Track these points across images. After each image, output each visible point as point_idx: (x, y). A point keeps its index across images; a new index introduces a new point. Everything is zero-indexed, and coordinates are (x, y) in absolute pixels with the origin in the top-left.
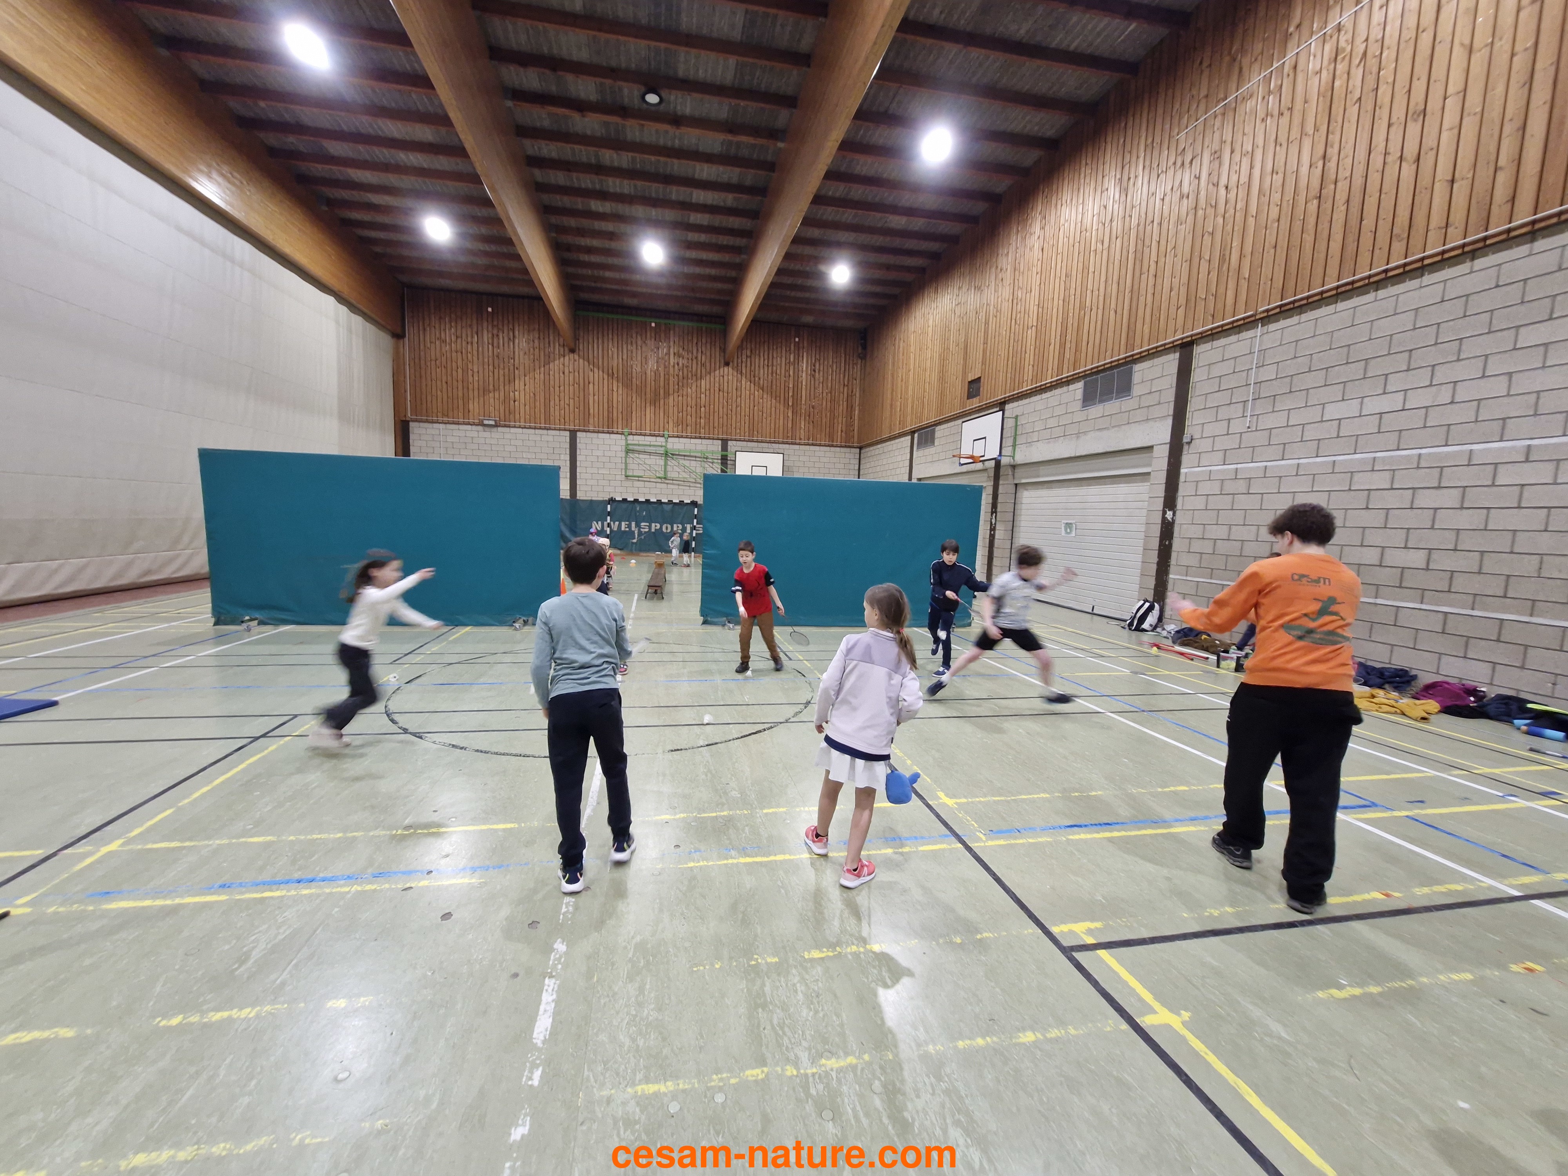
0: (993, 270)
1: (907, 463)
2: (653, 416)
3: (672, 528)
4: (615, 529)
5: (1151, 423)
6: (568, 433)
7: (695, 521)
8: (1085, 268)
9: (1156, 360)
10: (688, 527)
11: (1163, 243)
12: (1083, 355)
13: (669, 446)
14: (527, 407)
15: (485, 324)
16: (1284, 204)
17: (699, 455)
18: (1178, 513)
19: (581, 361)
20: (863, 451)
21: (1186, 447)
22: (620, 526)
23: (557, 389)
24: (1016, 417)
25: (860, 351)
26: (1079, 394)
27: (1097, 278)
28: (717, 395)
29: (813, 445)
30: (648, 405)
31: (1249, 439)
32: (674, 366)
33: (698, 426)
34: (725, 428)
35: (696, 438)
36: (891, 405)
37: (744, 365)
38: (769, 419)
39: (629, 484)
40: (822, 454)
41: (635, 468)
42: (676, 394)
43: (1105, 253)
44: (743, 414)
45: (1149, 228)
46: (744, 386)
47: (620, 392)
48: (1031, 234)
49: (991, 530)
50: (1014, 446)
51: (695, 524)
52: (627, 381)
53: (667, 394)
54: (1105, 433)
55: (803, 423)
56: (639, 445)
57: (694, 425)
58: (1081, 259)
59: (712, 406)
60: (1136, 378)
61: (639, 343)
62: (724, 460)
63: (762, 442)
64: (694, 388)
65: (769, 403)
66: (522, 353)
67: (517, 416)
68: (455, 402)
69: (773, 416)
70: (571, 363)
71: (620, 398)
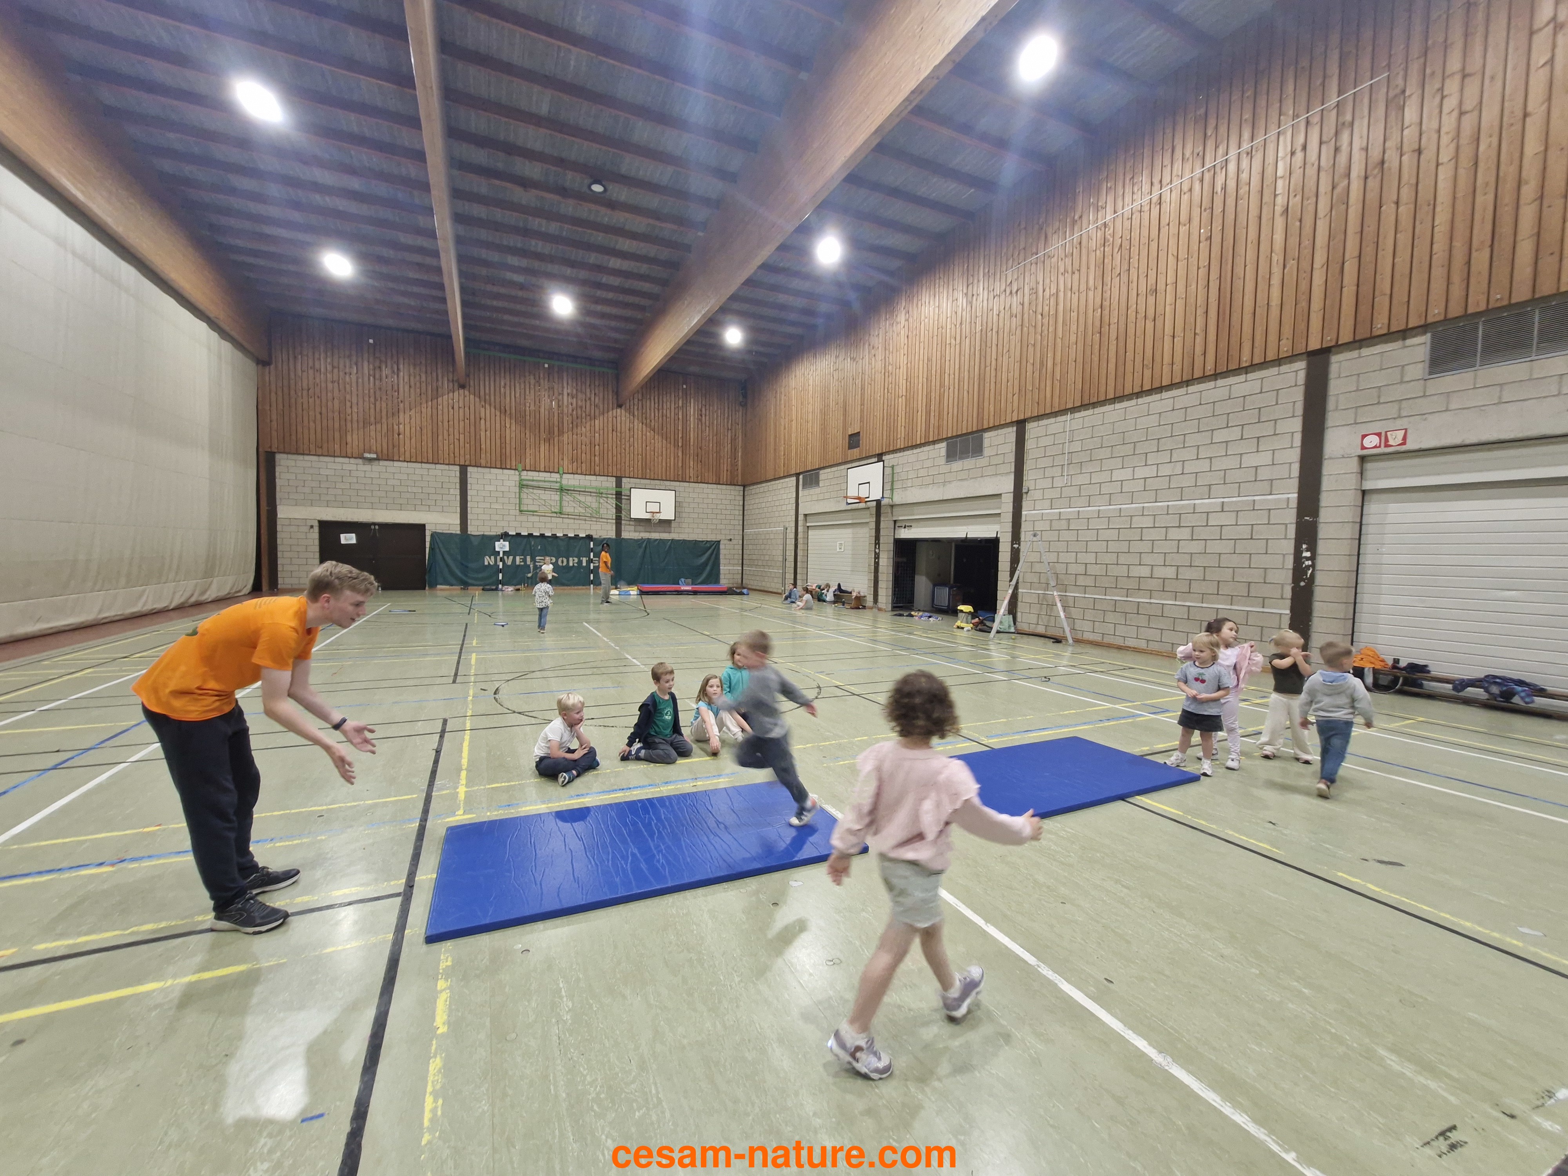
0: (867, 346)
1: (793, 501)
2: (547, 452)
3: (568, 561)
4: (509, 563)
5: (999, 477)
6: (457, 468)
7: (592, 554)
8: (943, 356)
9: (999, 431)
10: (584, 560)
11: (1000, 347)
12: (945, 422)
13: (564, 482)
14: (413, 440)
15: (366, 356)
16: (1079, 333)
17: (594, 490)
18: (1022, 543)
19: (472, 397)
20: (746, 489)
21: (1024, 496)
22: (514, 560)
23: (446, 424)
24: (893, 467)
25: (741, 399)
26: (943, 452)
27: (952, 366)
28: (610, 435)
29: (701, 483)
30: (542, 442)
31: (1067, 492)
32: (568, 406)
33: (593, 464)
35: (590, 474)
36: (775, 450)
37: (636, 407)
38: (660, 458)
39: (524, 518)
40: (711, 491)
41: (529, 503)
42: (570, 433)
43: (957, 347)
44: (636, 453)
45: (989, 334)
46: (636, 427)
47: (513, 428)
48: (897, 323)
49: (875, 558)
50: (892, 489)
51: (592, 557)
52: (520, 418)
53: (561, 433)
54: (965, 483)
55: (692, 463)
56: (533, 480)
57: (588, 464)
58: (939, 349)
59: (606, 446)
60: (986, 443)
61: (532, 381)
62: (619, 495)
63: (654, 479)
64: (588, 428)
65: (660, 443)
66: (407, 387)
67: (402, 450)
68: (331, 433)
69: (664, 456)
70: (461, 398)
71: (513, 435)
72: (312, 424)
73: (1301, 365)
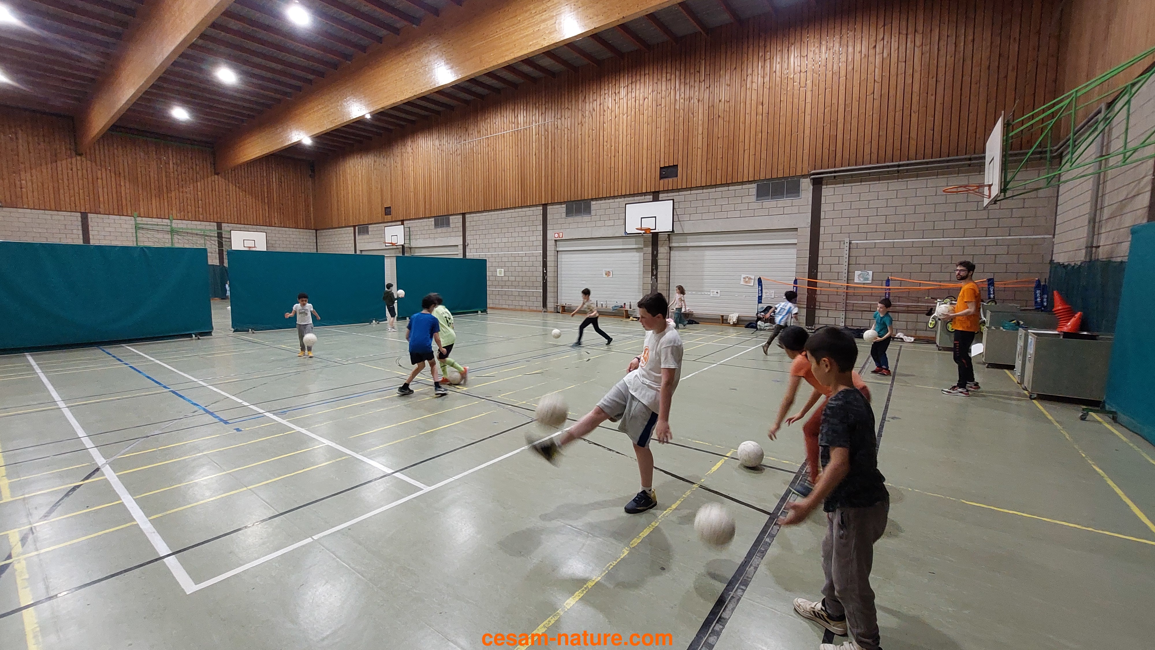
0: (391, 158)
1: (353, 244)
2: (158, 203)
5: (457, 238)
6: (79, 214)
8: (430, 177)
9: (456, 217)
12: (433, 209)
13: (174, 226)
14: (35, 192)
17: (200, 232)
20: (318, 232)
21: (467, 247)
23: (66, 181)
24: (409, 228)
25: (311, 173)
26: (433, 223)
28: (210, 193)
29: (284, 227)
30: (153, 196)
33: (197, 214)
34: (219, 215)
35: (195, 220)
36: (338, 209)
37: (230, 175)
38: (251, 210)
40: (291, 233)
42: (177, 191)
44: (232, 206)
46: (231, 189)
47: (128, 186)
50: (410, 239)
52: (134, 181)
53: (169, 191)
54: (443, 239)
55: (276, 214)
56: (147, 224)
57: (194, 213)
59: (207, 201)
60: (451, 221)
62: (220, 236)
63: (248, 224)
64: (192, 188)
65: (251, 200)
66: (26, 151)
67: (25, 200)
69: (254, 209)
70: (79, 162)
71: (128, 191)
73: (541, 208)
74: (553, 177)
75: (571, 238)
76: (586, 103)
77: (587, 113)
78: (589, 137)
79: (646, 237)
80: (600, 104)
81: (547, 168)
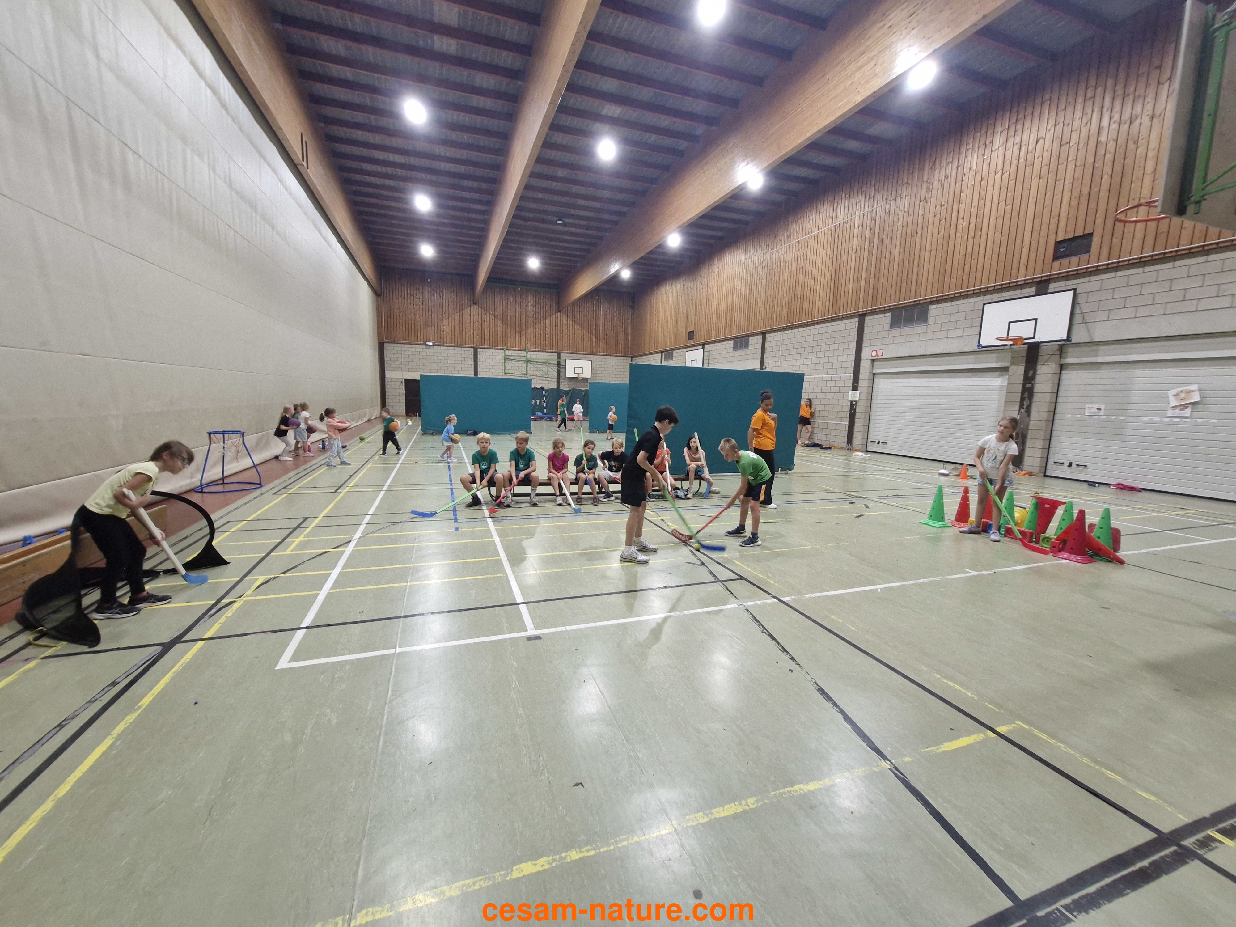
2: (519, 339)
5: (755, 360)
6: (472, 349)
7: (544, 398)
8: (733, 295)
9: (755, 337)
10: (538, 401)
12: (733, 330)
13: (529, 356)
14: (450, 334)
15: (427, 289)
17: (544, 361)
19: (480, 309)
20: (633, 359)
23: (466, 324)
24: (709, 352)
25: (631, 304)
26: (732, 345)
28: (554, 328)
30: (517, 333)
32: (531, 312)
33: (544, 345)
34: (559, 347)
35: (543, 352)
36: (650, 335)
37: (568, 311)
38: (583, 341)
40: (611, 360)
41: (510, 369)
42: (532, 328)
44: (568, 338)
46: (569, 323)
47: (502, 326)
48: (713, 271)
52: (505, 321)
53: (527, 328)
54: (741, 362)
55: (601, 344)
56: (512, 356)
57: (542, 345)
59: (552, 334)
60: (750, 343)
61: (512, 298)
62: (558, 364)
63: (579, 354)
64: (542, 324)
65: (582, 333)
66: (447, 305)
67: (445, 340)
68: (410, 331)
69: (585, 340)
70: (475, 309)
71: (501, 330)
72: (401, 327)
73: (857, 319)
74: (876, 278)
75: (895, 356)
76: (935, 169)
77: (936, 183)
78: (935, 216)
79: (1015, 351)
80: (958, 166)
81: (869, 268)
